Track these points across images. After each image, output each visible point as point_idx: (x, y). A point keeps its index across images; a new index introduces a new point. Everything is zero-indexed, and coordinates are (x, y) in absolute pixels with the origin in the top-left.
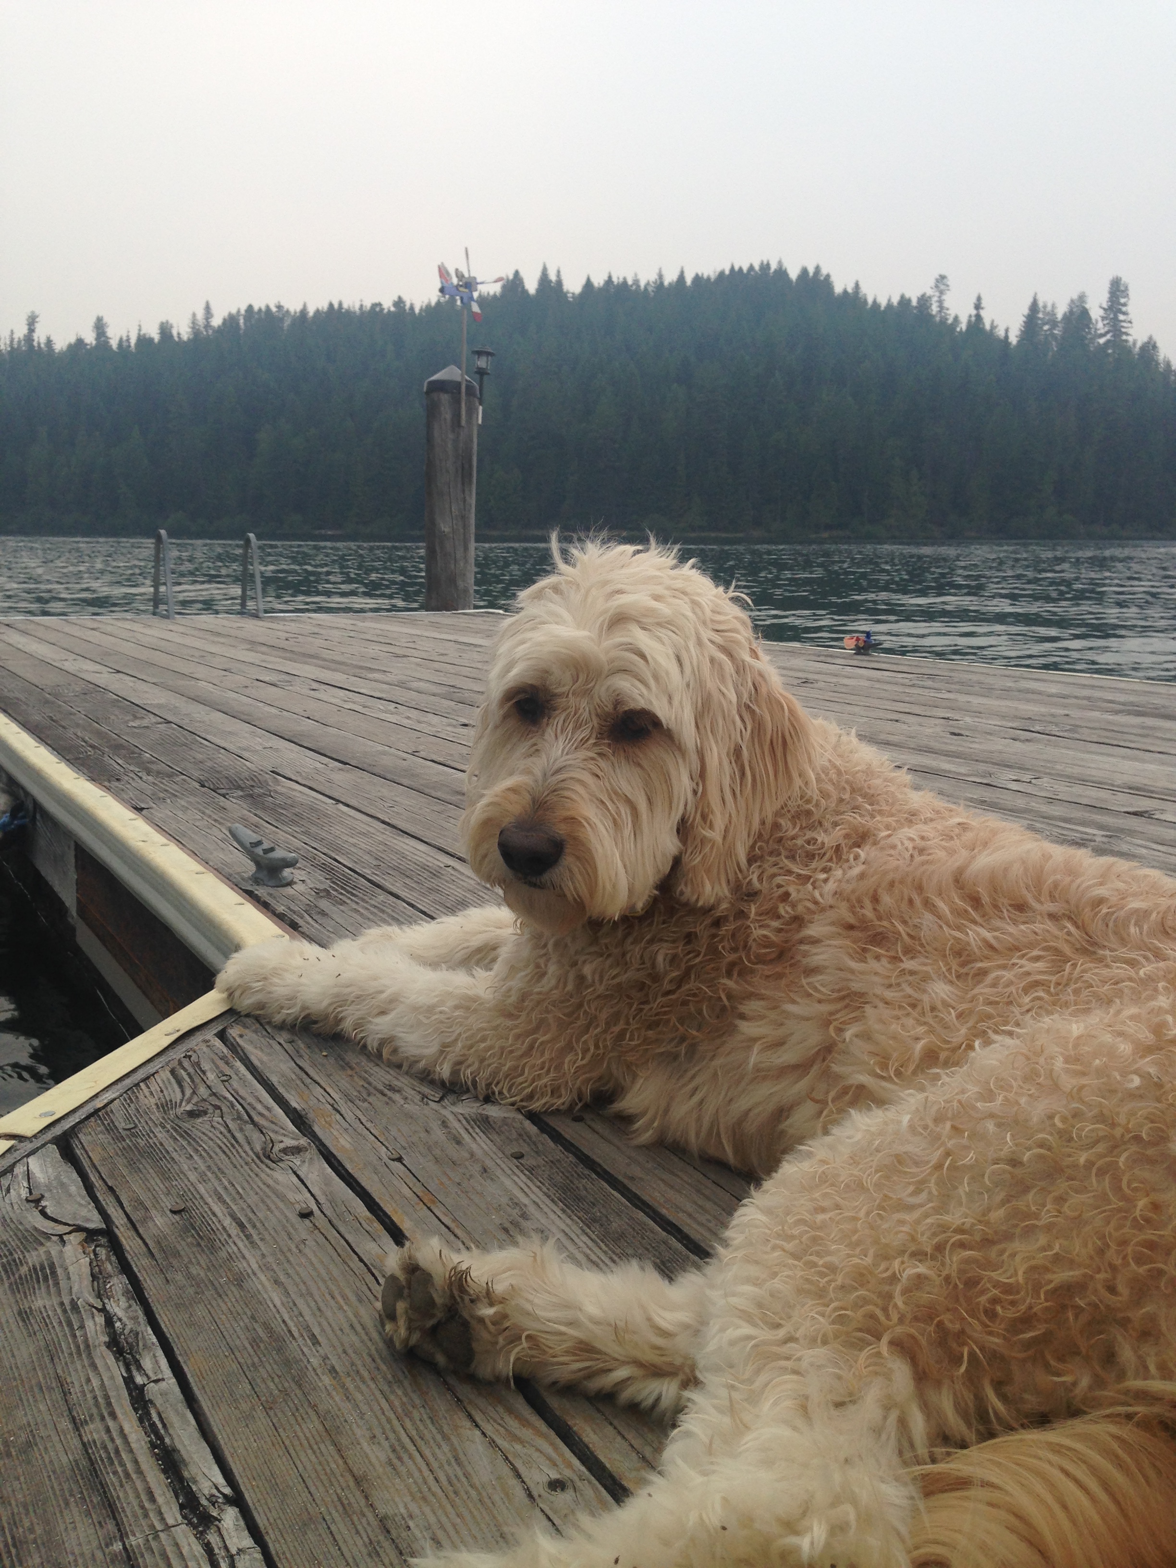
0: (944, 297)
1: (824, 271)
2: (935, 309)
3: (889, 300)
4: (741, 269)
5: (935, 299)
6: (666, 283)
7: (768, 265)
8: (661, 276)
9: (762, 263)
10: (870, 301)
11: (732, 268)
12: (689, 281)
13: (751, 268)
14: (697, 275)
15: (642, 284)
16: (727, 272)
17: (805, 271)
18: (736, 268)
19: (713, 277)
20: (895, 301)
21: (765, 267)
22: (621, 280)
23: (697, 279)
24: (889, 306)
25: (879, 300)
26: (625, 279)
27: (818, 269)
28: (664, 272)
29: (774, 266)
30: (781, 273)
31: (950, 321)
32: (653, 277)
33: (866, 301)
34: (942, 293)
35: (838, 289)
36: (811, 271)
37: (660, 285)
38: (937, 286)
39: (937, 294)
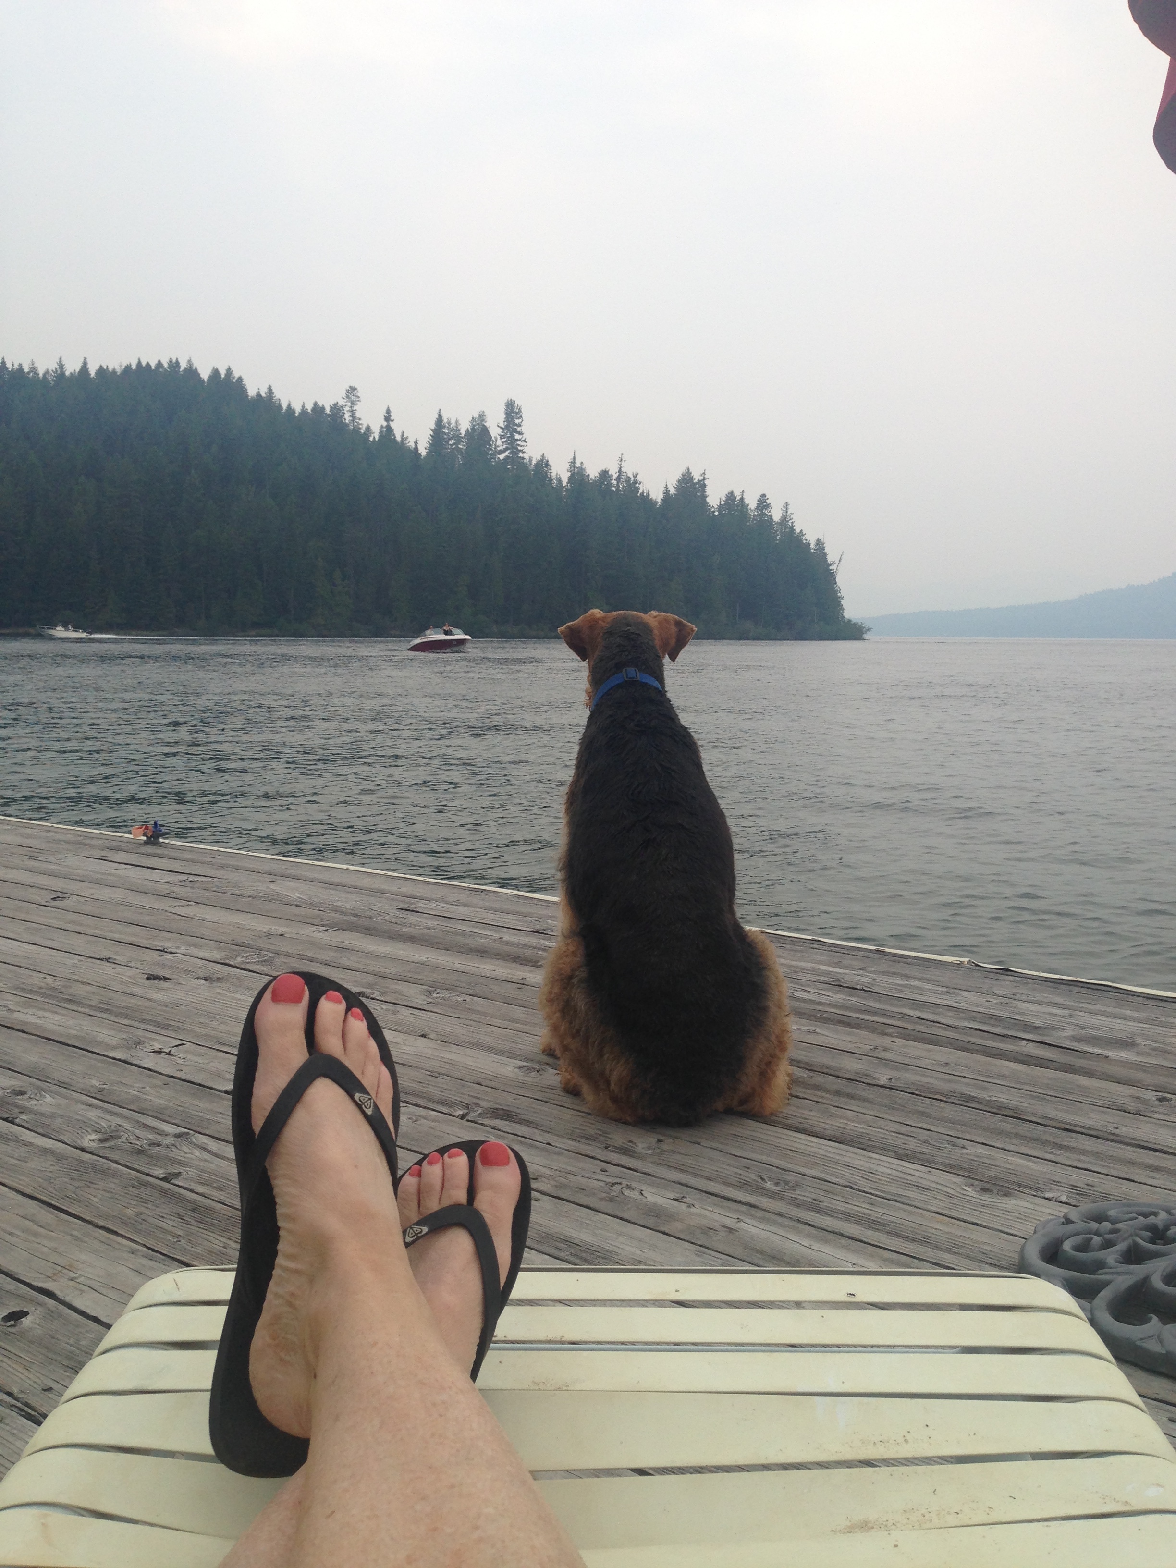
0: (355, 408)
1: (236, 374)
2: (347, 417)
3: (303, 407)
4: (148, 364)
5: (347, 409)
6: (67, 373)
7: (177, 362)
8: (61, 366)
9: (171, 361)
10: (284, 406)
11: (139, 363)
12: (92, 372)
13: (159, 364)
14: (101, 367)
15: (41, 373)
16: (134, 367)
17: (216, 372)
18: (144, 364)
19: (119, 371)
20: (309, 407)
21: (174, 365)
22: (16, 366)
23: (101, 371)
24: (304, 412)
25: (293, 406)
26: (20, 365)
27: (229, 371)
28: (64, 362)
29: (183, 365)
30: (191, 372)
31: (362, 431)
32: (53, 366)
33: (280, 407)
34: (353, 403)
35: (252, 392)
36: (223, 373)
37: (60, 373)
38: (348, 397)
39: (349, 404)
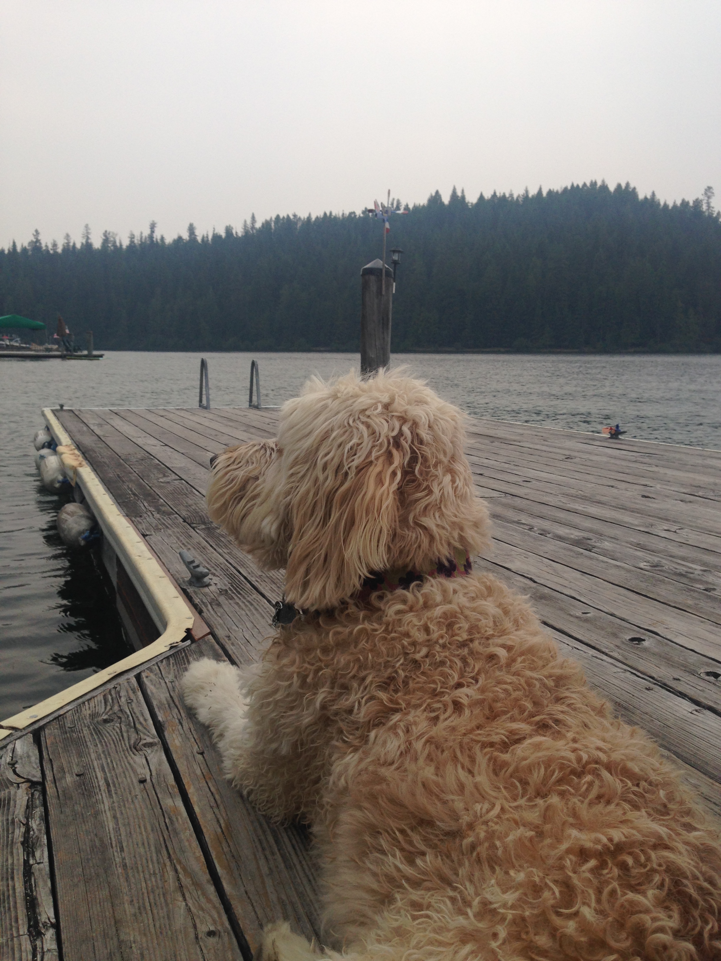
0: (711, 200)
1: (632, 186)
2: (704, 207)
3: (675, 203)
4: (578, 186)
5: (705, 201)
6: (530, 196)
7: (596, 183)
8: (527, 191)
9: (592, 182)
10: (662, 203)
11: (573, 185)
12: (545, 193)
13: (585, 185)
14: (550, 190)
15: (515, 196)
16: (569, 188)
17: (619, 186)
18: (575, 185)
19: (560, 191)
20: (679, 203)
21: (594, 184)
22: (502, 194)
23: (550, 192)
24: (675, 206)
25: (668, 203)
26: (504, 194)
27: (628, 184)
28: (529, 189)
29: (599, 183)
30: (604, 187)
31: (714, 216)
32: (522, 192)
33: (659, 204)
34: (709, 197)
35: (641, 196)
36: (623, 186)
37: (526, 197)
38: (706, 194)
39: (706, 198)
